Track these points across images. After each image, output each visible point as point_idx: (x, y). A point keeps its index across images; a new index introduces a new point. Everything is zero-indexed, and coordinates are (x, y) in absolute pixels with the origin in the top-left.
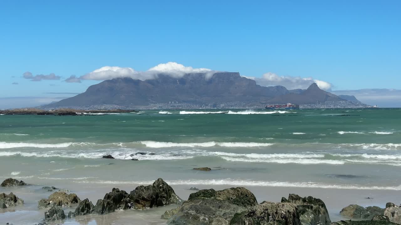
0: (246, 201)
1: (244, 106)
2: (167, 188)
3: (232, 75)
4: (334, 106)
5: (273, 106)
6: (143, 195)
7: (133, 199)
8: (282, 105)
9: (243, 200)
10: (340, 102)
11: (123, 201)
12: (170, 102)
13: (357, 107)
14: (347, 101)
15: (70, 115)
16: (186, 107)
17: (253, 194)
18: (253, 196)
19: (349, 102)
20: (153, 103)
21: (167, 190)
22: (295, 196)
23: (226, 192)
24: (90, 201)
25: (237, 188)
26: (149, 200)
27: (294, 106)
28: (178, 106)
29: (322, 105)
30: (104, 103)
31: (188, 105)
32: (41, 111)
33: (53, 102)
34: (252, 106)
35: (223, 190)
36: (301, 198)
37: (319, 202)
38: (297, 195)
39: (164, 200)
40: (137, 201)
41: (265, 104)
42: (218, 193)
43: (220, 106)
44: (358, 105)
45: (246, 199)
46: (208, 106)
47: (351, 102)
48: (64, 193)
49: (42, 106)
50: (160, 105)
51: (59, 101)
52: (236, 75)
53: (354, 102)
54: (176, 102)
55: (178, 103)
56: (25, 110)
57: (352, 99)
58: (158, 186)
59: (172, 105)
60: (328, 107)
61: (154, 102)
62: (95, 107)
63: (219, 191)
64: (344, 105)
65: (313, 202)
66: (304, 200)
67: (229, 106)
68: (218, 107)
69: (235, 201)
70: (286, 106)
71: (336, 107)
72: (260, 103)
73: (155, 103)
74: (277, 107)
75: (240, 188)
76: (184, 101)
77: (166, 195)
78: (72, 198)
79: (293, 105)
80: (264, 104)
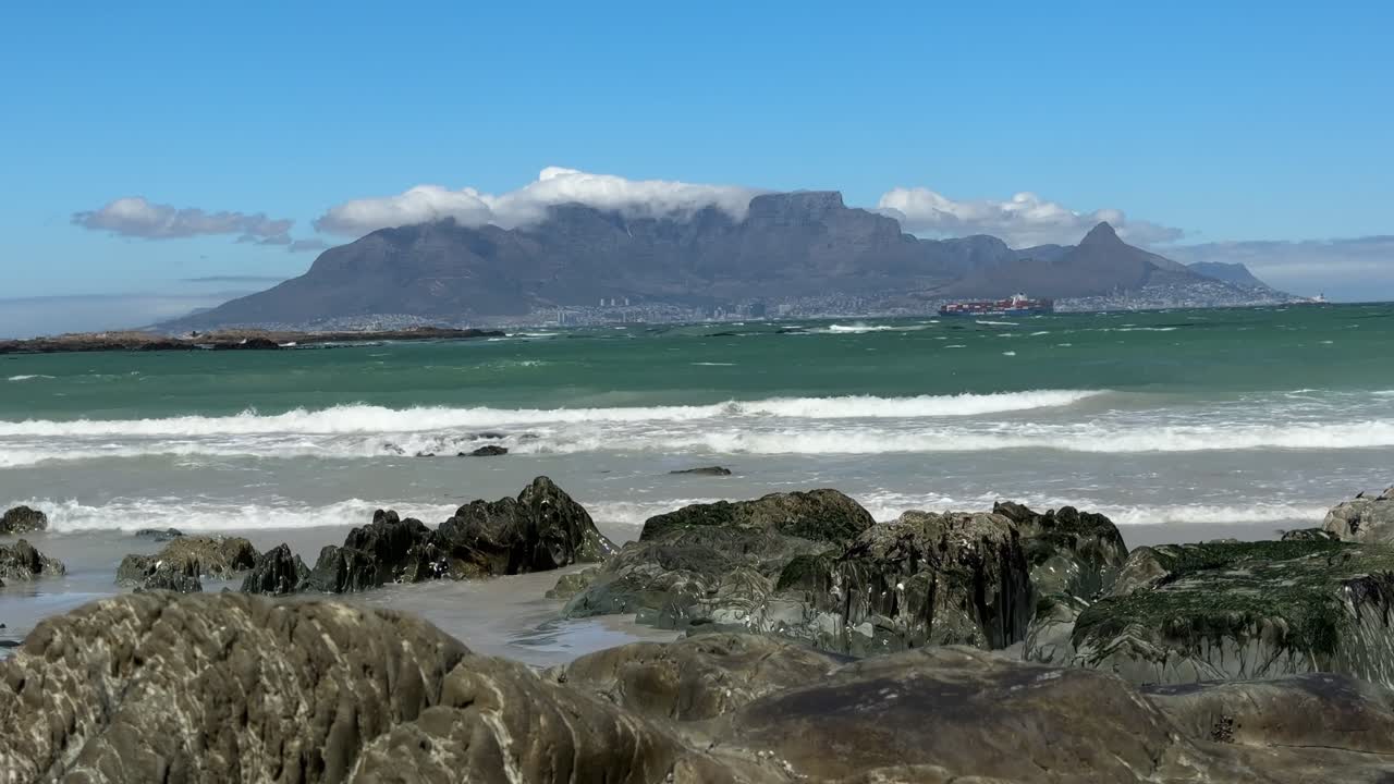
0: (840, 526)
1: (858, 310)
2: (567, 511)
3: (815, 201)
4: (1176, 301)
5: (966, 306)
6: (482, 532)
7: (447, 548)
8: (995, 302)
9: (829, 524)
10: (1196, 285)
11: (413, 553)
12: (602, 300)
13: (1255, 303)
14: (1217, 281)
15: (256, 348)
16: (659, 316)
17: (866, 512)
18: (867, 517)
19: (1227, 286)
20: (540, 305)
21: (569, 515)
22: (1013, 508)
23: (771, 503)
24: (293, 555)
25: (812, 492)
26: (501, 551)
27: (1035, 303)
28: (629, 314)
29: (1131, 298)
30: (375, 309)
31: (664, 310)
32: (155, 339)
33: (198, 309)
34: (888, 308)
35: (762, 499)
36: (1036, 515)
37: (1097, 525)
38: (1022, 506)
39: (558, 550)
40: (461, 554)
41: (934, 299)
42: (742, 508)
43: (777, 311)
44: (1258, 296)
45: (840, 522)
46: (734, 312)
47: (1233, 287)
48: (208, 541)
49: (158, 325)
50: (568, 313)
51: (217, 306)
52: (831, 200)
53: (1243, 285)
54: (624, 303)
55: (631, 304)
56: (99, 337)
57: (1236, 277)
58: (536, 502)
59: (609, 311)
60: (1152, 306)
61: (548, 302)
62: (343, 323)
63: (745, 503)
64: (1208, 298)
65: (1078, 526)
66: (1047, 521)
67: (809, 310)
68: (770, 313)
69: (802, 530)
70: (1008, 304)
71: (1180, 305)
72: (915, 296)
73: (548, 307)
74: (978, 310)
75: (820, 493)
76: (650, 298)
77: (562, 534)
78: (235, 552)
79: (1032, 300)
80: (930, 302)
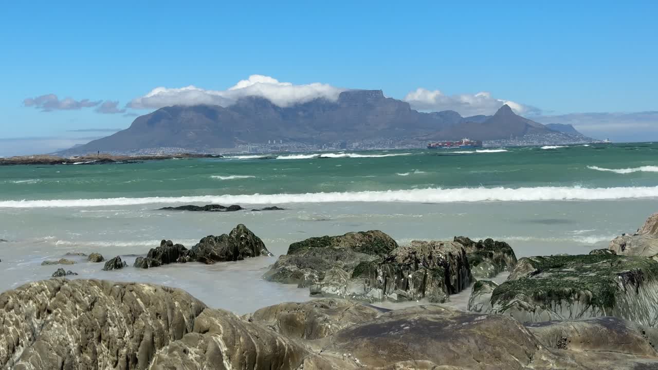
0: (382, 247)
1: (391, 146)
2: (253, 240)
3: (370, 94)
4: (539, 142)
5: (440, 144)
6: (212, 250)
7: (195, 258)
8: (455, 142)
9: (376, 247)
10: (548, 134)
11: (180, 260)
12: (269, 142)
13: (577, 143)
14: (559, 132)
16: (296, 149)
17: (394, 241)
18: (394, 244)
19: (564, 135)
20: (241, 143)
21: (253, 242)
22: (463, 239)
23: (349, 237)
24: (122, 261)
25: (368, 231)
26: (222, 259)
27: (473, 143)
28: (282, 147)
29: (519, 140)
30: (161, 145)
31: (299, 145)
32: (57, 159)
33: (77, 145)
34: (404, 145)
35: (345, 235)
36: (474, 242)
37: (503, 247)
38: (467, 238)
40: (202, 260)
41: (426, 140)
42: (335, 239)
43: (352, 146)
44: (578, 139)
45: (382, 246)
46: (332, 147)
47: (566, 135)
49: (58, 152)
50: (253, 147)
52: (377, 94)
53: (571, 134)
54: (280, 142)
55: (283, 143)
57: (568, 130)
58: (238, 236)
59: (273, 146)
60: (528, 144)
61: (243, 142)
62: (146, 152)
63: (337, 237)
64: (555, 141)
65: (494, 247)
66: (479, 245)
67: (367, 145)
68: (349, 147)
69: (364, 250)
70: (461, 143)
72: (417, 139)
73: (244, 144)
74: (446, 146)
75: (372, 232)
76: (293, 140)
77: (250, 252)
79: (472, 141)
80: (424, 142)
